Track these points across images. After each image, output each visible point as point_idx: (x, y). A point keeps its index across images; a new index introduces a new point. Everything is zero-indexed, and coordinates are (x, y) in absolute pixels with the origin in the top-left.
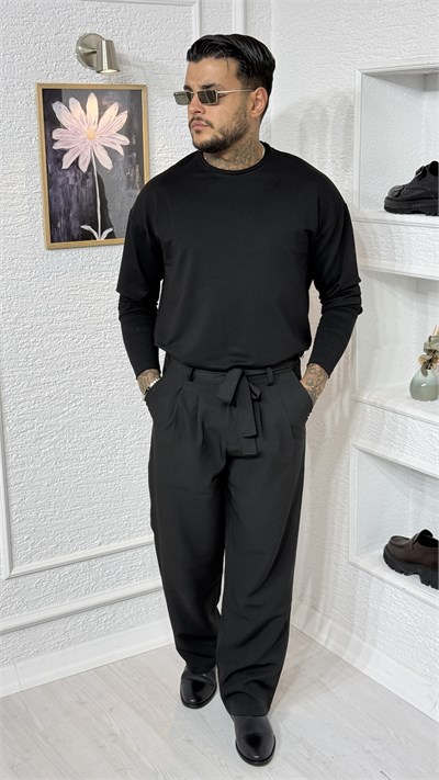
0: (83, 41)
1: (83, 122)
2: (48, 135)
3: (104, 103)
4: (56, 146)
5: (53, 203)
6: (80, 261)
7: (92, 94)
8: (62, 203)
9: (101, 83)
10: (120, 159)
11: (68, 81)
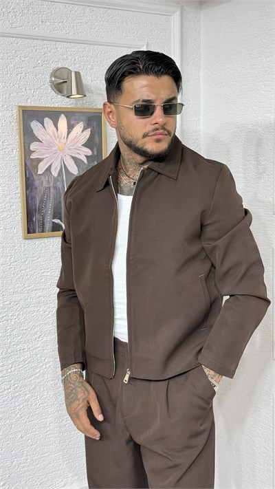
0: (55, 73)
1: (55, 136)
2: (27, 147)
3: (72, 122)
4: (33, 156)
5: (30, 202)
6: (50, 249)
7: (63, 115)
8: (38, 202)
9: (69, 106)
10: (85, 167)
11: (43, 105)
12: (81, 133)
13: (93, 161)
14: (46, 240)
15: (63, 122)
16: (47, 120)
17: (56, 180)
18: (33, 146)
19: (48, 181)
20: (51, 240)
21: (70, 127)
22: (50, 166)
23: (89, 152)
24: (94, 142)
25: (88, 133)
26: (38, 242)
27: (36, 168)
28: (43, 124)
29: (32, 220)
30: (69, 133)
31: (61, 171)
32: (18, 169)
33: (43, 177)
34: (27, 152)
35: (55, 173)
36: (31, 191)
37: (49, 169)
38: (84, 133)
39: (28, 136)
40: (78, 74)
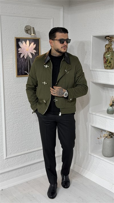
0: (26, 27)
1: (25, 46)
3: (31, 42)
5: (18, 66)
6: (24, 80)
7: (28, 40)
8: (20, 66)
9: (30, 37)
10: (34, 56)
11: (22, 37)
12: (33, 46)
13: (37, 54)
14: (23, 78)
15: (28, 42)
16: (23, 42)
17: (26, 60)
18: (19, 49)
19: (24, 60)
20: (24, 77)
21: (30, 44)
22: (24, 55)
23: (35, 51)
24: (37, 48)
25: (35, 45)
26: (21, 78)
27: (20, 56)
28: (22, 43)
29: (19, 72)
30: (29, 46)
31: (27, 57)
32: (15, 56)
33: (22, 59)
34: (18, 51)
35: (25, 58)
36: (19, 63)
37: (24, 56)
38: (34, 45)
39: (18, 46)
40: (33, 28)
